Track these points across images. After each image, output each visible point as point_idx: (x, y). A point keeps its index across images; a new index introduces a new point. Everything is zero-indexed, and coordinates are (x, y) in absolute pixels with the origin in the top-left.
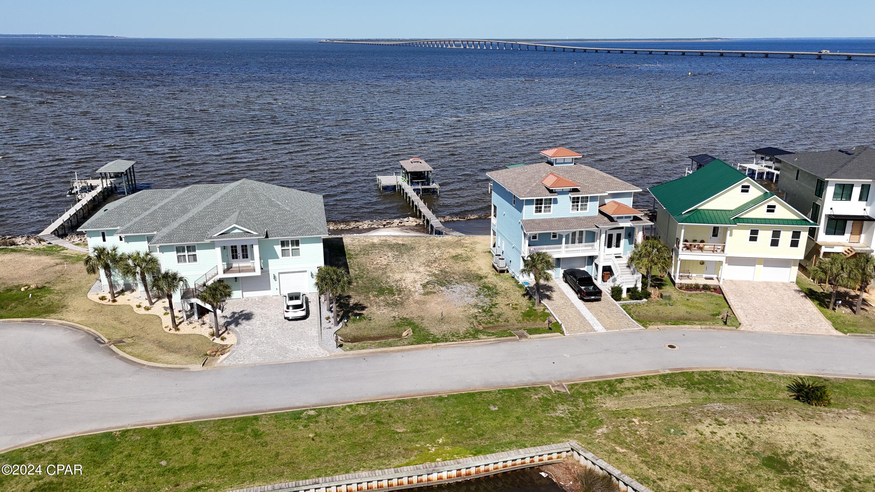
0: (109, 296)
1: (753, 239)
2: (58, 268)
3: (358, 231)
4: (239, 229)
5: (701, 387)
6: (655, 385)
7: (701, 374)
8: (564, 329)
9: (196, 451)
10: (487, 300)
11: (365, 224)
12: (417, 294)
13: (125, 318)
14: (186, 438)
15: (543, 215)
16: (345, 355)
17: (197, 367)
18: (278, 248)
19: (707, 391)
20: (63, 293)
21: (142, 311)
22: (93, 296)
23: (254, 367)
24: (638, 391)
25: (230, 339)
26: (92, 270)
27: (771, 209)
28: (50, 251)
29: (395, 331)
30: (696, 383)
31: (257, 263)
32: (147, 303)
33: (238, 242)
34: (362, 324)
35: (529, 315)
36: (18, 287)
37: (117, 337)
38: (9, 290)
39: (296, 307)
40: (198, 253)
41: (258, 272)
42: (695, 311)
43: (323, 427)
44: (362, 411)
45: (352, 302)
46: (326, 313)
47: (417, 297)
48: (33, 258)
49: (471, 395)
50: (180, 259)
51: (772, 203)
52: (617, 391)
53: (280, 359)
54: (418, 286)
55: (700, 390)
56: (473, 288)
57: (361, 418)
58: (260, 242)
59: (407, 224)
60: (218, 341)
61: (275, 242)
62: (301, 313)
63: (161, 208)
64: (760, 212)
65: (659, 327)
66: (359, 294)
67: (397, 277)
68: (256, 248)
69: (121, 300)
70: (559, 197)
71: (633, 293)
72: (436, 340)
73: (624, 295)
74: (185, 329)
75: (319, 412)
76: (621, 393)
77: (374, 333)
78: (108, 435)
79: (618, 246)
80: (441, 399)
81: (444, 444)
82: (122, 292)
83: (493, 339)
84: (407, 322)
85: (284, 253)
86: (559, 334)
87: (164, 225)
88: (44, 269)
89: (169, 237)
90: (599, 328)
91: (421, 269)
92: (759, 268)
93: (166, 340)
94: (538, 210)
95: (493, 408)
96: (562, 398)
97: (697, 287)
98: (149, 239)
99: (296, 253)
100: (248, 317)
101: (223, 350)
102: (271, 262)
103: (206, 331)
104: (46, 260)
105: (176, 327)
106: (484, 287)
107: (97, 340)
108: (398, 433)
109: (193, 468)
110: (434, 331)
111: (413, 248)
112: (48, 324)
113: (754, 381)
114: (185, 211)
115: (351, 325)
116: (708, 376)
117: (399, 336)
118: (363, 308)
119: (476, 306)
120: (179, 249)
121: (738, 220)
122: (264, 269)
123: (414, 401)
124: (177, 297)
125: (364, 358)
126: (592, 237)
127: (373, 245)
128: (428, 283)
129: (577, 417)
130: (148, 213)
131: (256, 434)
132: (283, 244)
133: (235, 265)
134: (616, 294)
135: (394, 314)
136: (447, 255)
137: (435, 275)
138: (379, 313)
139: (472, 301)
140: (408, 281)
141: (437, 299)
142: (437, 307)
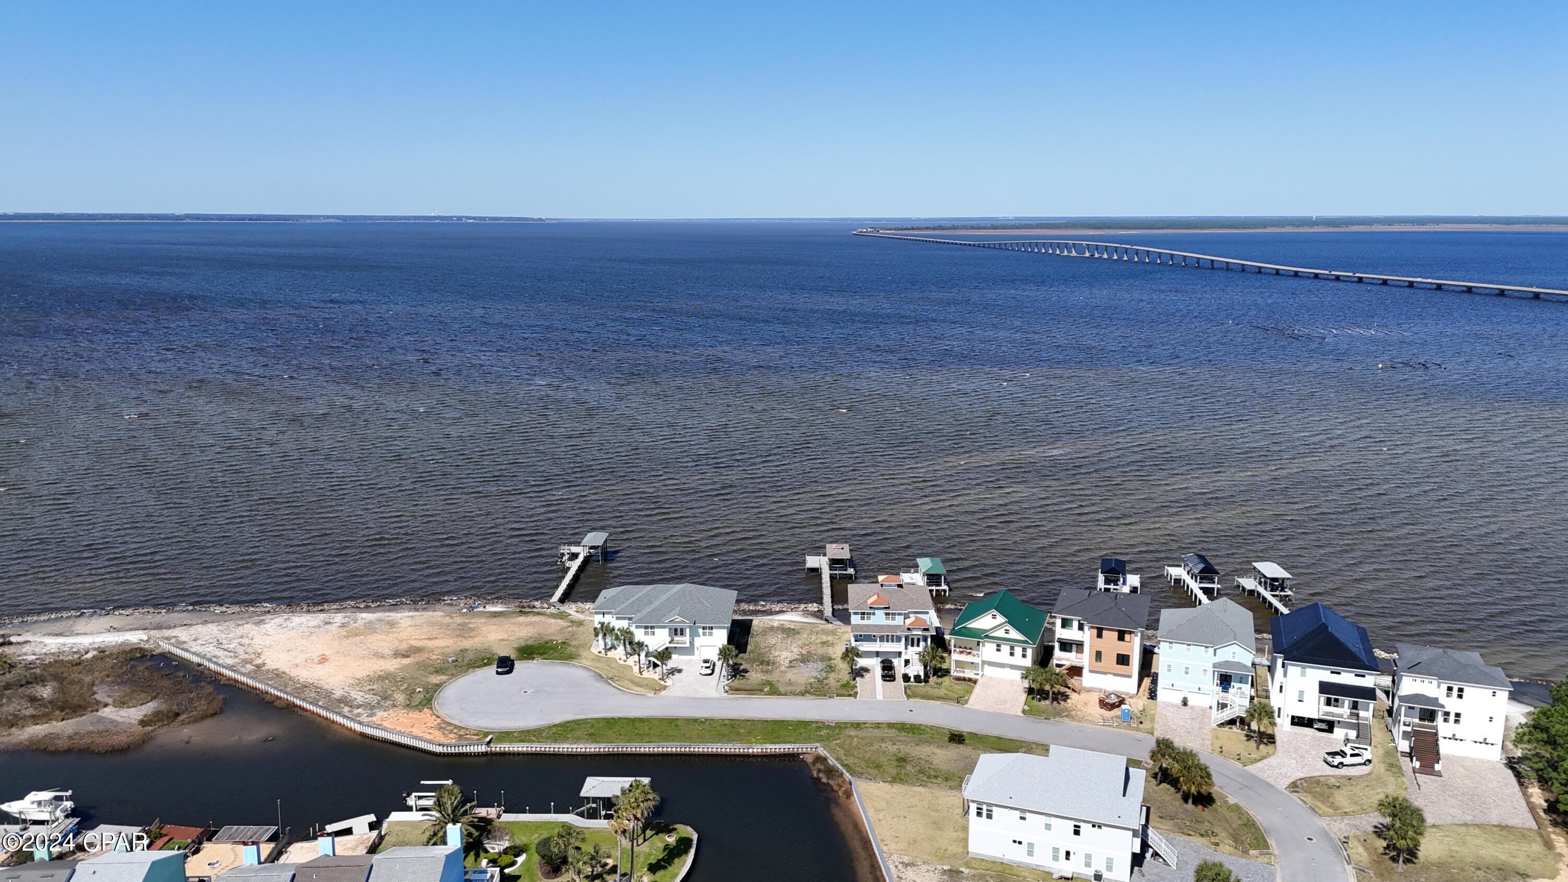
0: (603, 651)
1: (998, 650)
2: (570, 629)
3: (770, 613)
4: (679, 619)
5: (906, 730)
6: (882, 727)
7: (911, 725)
8: (858, 696)
9: (650, 729)
10: (825, 675)
11: (777, 607)
12: (784, 666)
13: (613, 665)
14: (646, 723)
15: (866, 622)
16: (728, 697)
17: (651, 695)
18: (701, 631)
19: (908, 732)
20: (577, 647)
21: (622, 662)
22: (594, 650)
23: (680, 698)
24: (871, 729)
25: (669, 682)
26: (597, 635)
27: (1007, 632)
28: (562, 616)
29: (760, 687)
30: (905, 728)
31: (687, 638)
32: (624, 658)
33: (679, 626)
34: (742, 681)
35: (846, 686)
36: (552, 641)
37: (610, 676)
38: (547, 643)
39: (707, 668)
40: (656, 630)
41: (688, 645)
42: (950, 694)
43: (706, 726)
44: (726, 722)
45: (742, 668)
46: (724, 673)
47: (783, 668)
48: (553, 620)
49: (783, 721)
50: (646, 633)
51: (1007, 628)
53: (693, 695)
54: (787, 661)
55: (904, 731)
56: (820, 666)
57: (725, 725)
58: (690, 627)
59: (810, 609)
60: (662, 683)
61: (699, 627)
62: (709, 671)
63: (637, 599)
64: (1000, 633)
66: (748, 663)
67: (777, 654)
68: (688, 631)
69: (610, 654)
70: (876, 611)
71: (917, 678)
72: (780, 694)
73: (912, 679)
74: (646, 674)
75: (706, 720)
76: (861, 729)
77: (747, 688)
78: (613, 719)
79: (918, 645)
80: (767, 721)
81: (760, 739)
82: (610, 649)
83: (813, 697)
84: (769, 683)
85: (704, 634)
86: (853, 698)
87: (638, 611)
88: (562, 629)
89: (641, 620)
90: (880, 697)
91: (795, 650)
92: (1008, 670)
93: (635, 680)
94: (863, 619)
95: (790, 728)
96: (829, 727)
97: (964, 679)
98: (630, 619)
99: (711, 634)
100: (680, 671)
101: (665, 688)
102: (696, 639)
103: (656, 677)
104: (561, 623)
105: (641, 673)
106: (828, 666)
107: (600, 676)
108: (740, 732)
109: (649, 735)
110: (782, 689)
111: (798, 633)
112: (574, 665)
113: (936, 730)
114: (650, 602)
115: (736, 682)
116: (915, 726)
117: (762, 691)
118: (747, 672)
119: (816, 678)
120: (646, 628)
121: (987, 636)
122: (692, 643)
123: (753, 720)
124: (643, 655)
125: (737, 699)
126: (899, 639)
127: (772, 628)
128: (794, 660)
129: (829, 735)
130: (629, 602)
131: (676, 726)
132: (704, 628)
133: (676, 638)
134: (906, 678)
135: (764, 678)
136: (819, 640)
137: (802, 655)
138: (755, 676)
139: (815, 674)
140: (783, 657)
141: (794, 671)
142: (791, 675)
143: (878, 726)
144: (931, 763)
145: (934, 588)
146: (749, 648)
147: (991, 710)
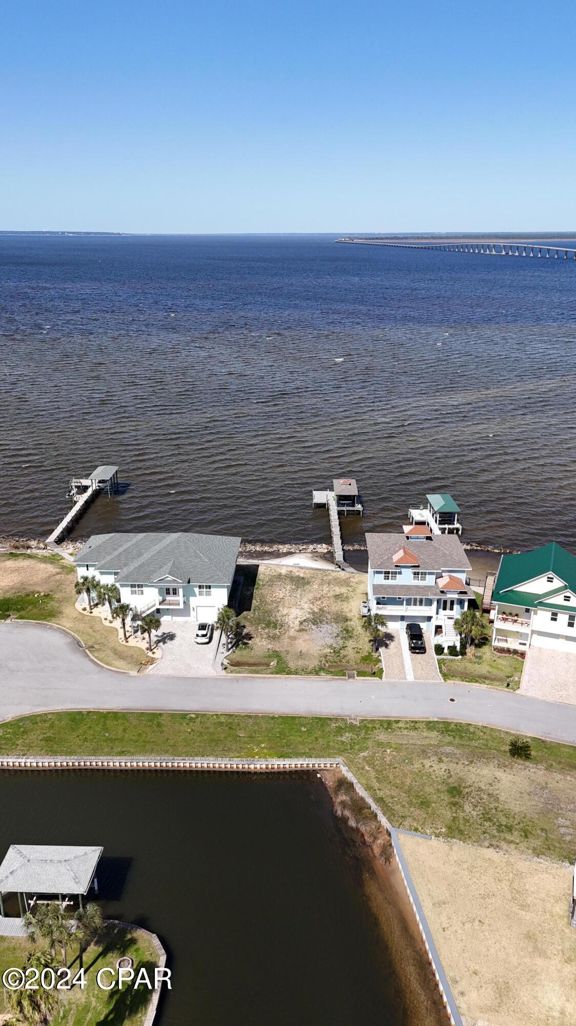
0: (88, 608)
1: (554, 619)
2: (58, 577)
3: (278, 555)
4: (170, 578)
5: (451, 734)
6: (420, 728)
7: (456, 725)
8: (384, 676)
9: (125, 730)
10: (341, 642)
11: (284, 548)
12: (293, 630)
13: (97, 627)
14: (120, 721)
15: (390, 582)
16: (227, 676)
17: (134, 673)
18: (197, 590)
19: (454, 737)
20: (60, 601)
21: (107, 623)
22: (79, 606)
23: (168, 678)
24: (406, 730)
25: (158, 653)
26: (79, 592)
27: (567, 599)
28: (53, 559)
29: (266, 660)
30: (449, 731)
31: (180, 598)
32: (110, 618)
33: (171, 586)
34: (245, 652)
35: (367, 659)
36: (33, 593)
37: (90, 643)
38: (28, 595)
39: (204, 636)
40: (144, 589)
41: (181, 606)
42: (495, 671)
43: (197, 726)
44: (222, 719)
45: (245, 631)
46: (224, 639)
47: (292, 633)
48: (43, 566)
49: (293, 718)
50: (133, 593)
51: (568, 594)
52: (391, 729)
53: (183, 673)
54: (297, 623)
55: (449, 735)
56: (335, 628)
57: (221, 724)
58: (183, 587)
59: (319, 550)
60: (150, 654)
61: (195, 586)
62: (205, 640)
63: (125, 551)
64: (558, 600)
65: (455, 682)
66: (252, 625)
67: (285, 611)
68: (181, 591)
69: (95, 610)
70: (403, 570)
71: (452, 650)
72: (289, 673)
73: (446, 651)
74: (132, 642)
75: (197, 715)
76: (393, 730)
77: (251, 661)
78: (80, 713)
79: (452, 609)
80: (273, 718)
81: (264, 748)
82: (96, 605)
83: (329, 677)
84: (276, 654)
85: (201, 594)
86: (378, 678)
87: (125, 565)
88: (49, 577)
89: (126, 578)
90: (410, 677)
91: (306, 606)
92: (562, 641)
93: (119, 648)
94: (387, 578)
95: (303, 729)
96: (352, 728)
98: (116, 574)
99: (208, 594)
100: (171, 637)
101: (152, 661)
102: (192, 599)
103: (144, 645)
104: (51, 568)
105: (126, 638)
106: (345, 629)
107: (78, 643)
108: (240, 736)
109: (122, 740)
110: (292, 665)
111: (308, 583)
112: (51, 628)
113: (491, 735)
114: (140, 554)
115: (238, 652)
116: (460, 727)
117: (268, 665)
118: (250, 638)
119: (331, 646)
120: (132, 586)
121: (541, 604)
122: (186, 603)
123: (256, 717)
124: (128, 620)
125: (237, 680)
126: (429, 602)
127: (279, 577)
128: (305, 621)
129: (354, 743)
130: (116, 553)
131: (159, 725)
132: (200, 587)
133: (169, 598)
134: (439, 649)
135: (270, 646)
136: (332, 593)
137: (314, 613)
138: (260, 644)
139: (330, 641)
140: (291, 617)
141: (306, 636)
142: (302, 644)
143: (414, 725)
144: (497, 800)
145: (446, 526)
146: (255, 603)
147: (550, 699)
